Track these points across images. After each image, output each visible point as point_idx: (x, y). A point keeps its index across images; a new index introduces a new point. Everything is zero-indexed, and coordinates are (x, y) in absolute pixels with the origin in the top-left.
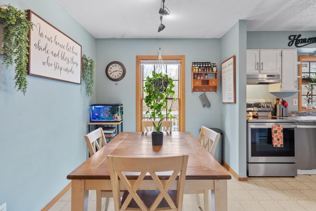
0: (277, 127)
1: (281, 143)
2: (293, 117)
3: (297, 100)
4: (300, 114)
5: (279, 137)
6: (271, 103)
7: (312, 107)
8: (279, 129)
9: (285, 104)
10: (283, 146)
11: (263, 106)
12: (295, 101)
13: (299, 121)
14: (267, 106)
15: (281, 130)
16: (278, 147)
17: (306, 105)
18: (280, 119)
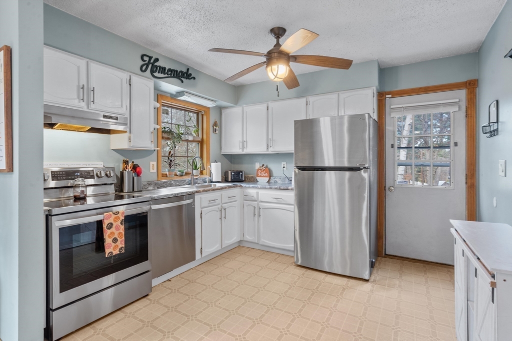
0: (114, 216)
1: (120, 246)
2: (149, 190)
3: (155, 163)
4: (160, 185)
5: (116, 236)
6: (113, 169)
7: (174, 174)
8: (116, 219)
9: (138, 170)
10: (123, 251)
11: (99, 175)
12: (153, 165)
13: (154, 198)
14: (106, 175)
15: (120, 221)
16: (114, 254)
17: (167, 170)
18: (129, 197)
